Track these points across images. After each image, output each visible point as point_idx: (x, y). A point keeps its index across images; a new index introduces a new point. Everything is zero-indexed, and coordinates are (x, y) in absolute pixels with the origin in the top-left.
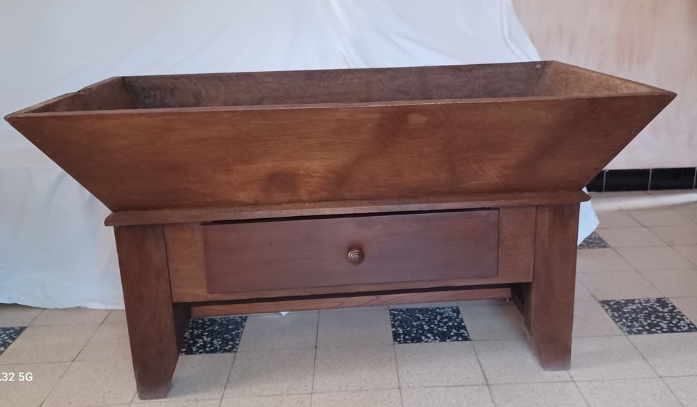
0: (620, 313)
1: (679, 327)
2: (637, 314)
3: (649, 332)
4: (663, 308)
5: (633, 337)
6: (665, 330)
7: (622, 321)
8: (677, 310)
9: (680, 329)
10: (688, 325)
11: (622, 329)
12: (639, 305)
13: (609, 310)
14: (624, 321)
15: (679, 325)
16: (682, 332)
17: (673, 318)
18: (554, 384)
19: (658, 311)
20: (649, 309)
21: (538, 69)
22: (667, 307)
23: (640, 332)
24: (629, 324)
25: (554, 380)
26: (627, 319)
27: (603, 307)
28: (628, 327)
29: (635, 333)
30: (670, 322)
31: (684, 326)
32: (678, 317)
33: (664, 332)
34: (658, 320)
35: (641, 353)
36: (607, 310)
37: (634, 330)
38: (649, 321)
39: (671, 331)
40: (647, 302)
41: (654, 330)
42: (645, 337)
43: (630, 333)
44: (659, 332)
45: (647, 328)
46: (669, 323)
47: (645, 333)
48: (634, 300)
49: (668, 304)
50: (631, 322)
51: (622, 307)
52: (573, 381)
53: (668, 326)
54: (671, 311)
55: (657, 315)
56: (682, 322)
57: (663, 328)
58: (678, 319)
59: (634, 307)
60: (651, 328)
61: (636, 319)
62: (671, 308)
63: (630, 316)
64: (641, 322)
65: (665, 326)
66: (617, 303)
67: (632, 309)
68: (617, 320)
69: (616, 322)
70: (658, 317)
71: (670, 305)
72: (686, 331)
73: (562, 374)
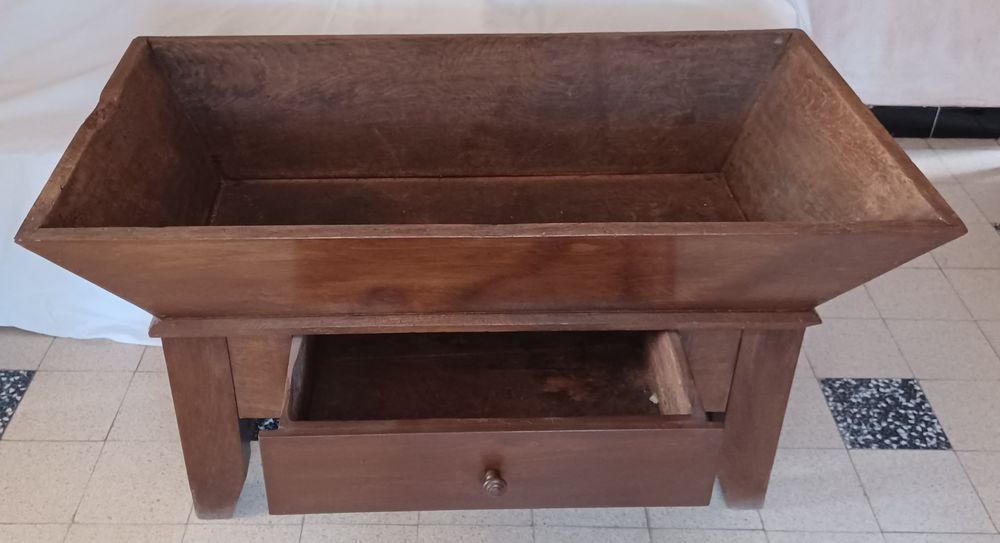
0: (846, 404)
1: (923, 439)
2: (869, 409)
3: (882, 446)
4: (908, 401)
5: (858, 453)
6: (903, 443)
7: (845, 420)
8: (927, 405)
9: (926, 442)
10: (938, 434)
11: (843, 436)
12: (875, 392)
13: (831, 399)
14: (849, 421)
15: (925, 434)
16: (927, 448)
17: (919, 419)
18: (738, 533)
19: (899, 405)
20: (888, 400)
21: (777, 47)
22: (915, 398)
23: (867, 445)
24: (855, 427)
25: (739, 526)
26: (853, 418)
27: (824, 390)
28: (854, 433)
29: (861, 446)
30: (913, 429)
31: (931, 438)
32: (926, 418)
33: (901, 447)
34: (897, 423)
35: (862, 485)
36: (827, 397)
37: (860, 439)
38: (884, 424)
39: (912, 446)
40: (888, 386)
41: (887, 442)
42: (875, 453)
43: (854, 444)
44: (895, 446)
45: (879, 436)
46: (911, 430)
47: (874, 446)
48: (869, 380)
49: (916, 391)
50: (859, 424)
51: (851, 394)
52: (763, 530)
53: (910, 435)
54: (918, 407)
55: (897, 412)
56: (930, 429)
57: (902, 439)
58: (926, 422)
59: (867, 395)
60: (885, 439)
61: (866, 419)
62: (919, 400)
63: (859, 412)
64: (872, 426)
65: (904, 436)
66: (845, 385)
67: (864, 399)
68: (839, 418)
69: (838, 422)
70: (898, 417)
71: (918, 395)
72: (933, 448)
73: (750, 515)
